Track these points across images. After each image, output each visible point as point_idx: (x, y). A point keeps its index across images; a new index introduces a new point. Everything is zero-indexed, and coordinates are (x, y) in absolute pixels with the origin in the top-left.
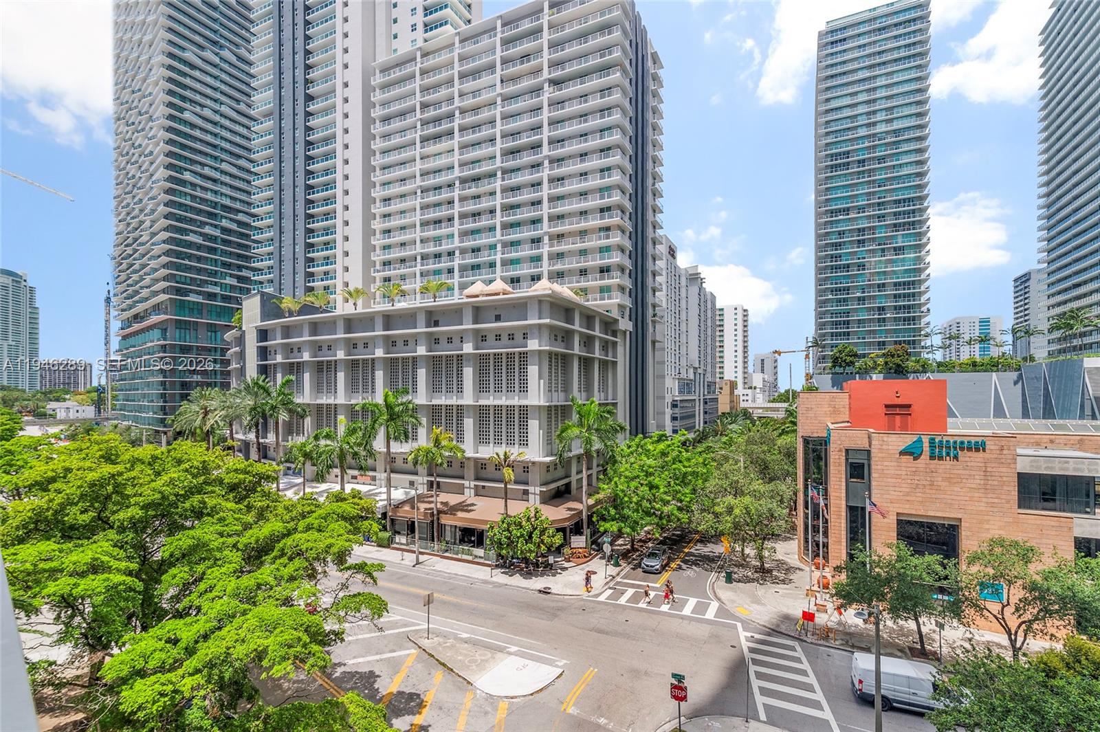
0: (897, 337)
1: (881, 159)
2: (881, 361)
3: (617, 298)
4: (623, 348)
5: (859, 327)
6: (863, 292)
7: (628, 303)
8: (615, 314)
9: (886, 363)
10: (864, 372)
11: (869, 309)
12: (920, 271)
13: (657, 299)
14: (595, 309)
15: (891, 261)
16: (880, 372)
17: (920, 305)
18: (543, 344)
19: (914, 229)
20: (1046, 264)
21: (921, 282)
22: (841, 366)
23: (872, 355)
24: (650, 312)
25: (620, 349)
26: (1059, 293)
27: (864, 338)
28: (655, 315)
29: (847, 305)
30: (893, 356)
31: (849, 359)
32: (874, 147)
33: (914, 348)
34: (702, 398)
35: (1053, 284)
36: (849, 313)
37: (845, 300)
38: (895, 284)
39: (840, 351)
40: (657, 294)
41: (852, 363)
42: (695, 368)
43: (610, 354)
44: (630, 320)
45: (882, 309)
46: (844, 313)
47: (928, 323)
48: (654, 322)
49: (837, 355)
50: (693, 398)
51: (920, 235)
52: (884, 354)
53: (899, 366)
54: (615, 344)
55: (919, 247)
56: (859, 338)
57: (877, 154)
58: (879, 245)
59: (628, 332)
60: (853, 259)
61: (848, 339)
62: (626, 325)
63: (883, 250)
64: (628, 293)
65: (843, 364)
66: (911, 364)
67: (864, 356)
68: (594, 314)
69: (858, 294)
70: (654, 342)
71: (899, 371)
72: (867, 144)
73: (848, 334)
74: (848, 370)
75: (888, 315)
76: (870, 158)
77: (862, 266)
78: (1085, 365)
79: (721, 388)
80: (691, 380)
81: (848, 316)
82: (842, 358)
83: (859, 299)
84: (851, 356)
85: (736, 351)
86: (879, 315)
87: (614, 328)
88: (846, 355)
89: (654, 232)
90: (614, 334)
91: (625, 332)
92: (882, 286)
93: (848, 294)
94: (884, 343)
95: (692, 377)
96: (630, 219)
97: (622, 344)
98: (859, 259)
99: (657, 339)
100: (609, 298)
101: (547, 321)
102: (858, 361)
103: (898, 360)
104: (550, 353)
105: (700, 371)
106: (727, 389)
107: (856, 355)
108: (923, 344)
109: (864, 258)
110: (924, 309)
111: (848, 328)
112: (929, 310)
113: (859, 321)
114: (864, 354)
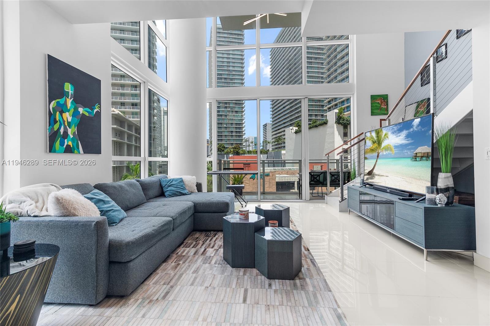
0: (236, 142)
1: (232, 79)
2: (232, 150)
5: (225, 138)
6: (226, 125)
9: (234, 151)
10: (228, 153)
11: (228, 131)
12: (242, 120)
13: (155, 120)
15: (234, 115)
16: (232, 154)
17: (243, 132)
19: (241, 105)
20: (272, 122)
21: (243, 124)
22: (220, 151)
23: (229, 148)
26: (275, 131)
27: (227, 142)
28: (154, 127)
29: (221, 129)
30: (236, 148)
31: (223, 149)
32: (229, 74)
33: (241, 146)
35: (274, 128)
37: (221, 127)
38: (236, 124)
39: (220, 146)
40: (155, 118)
41: (224, 150)
43: (138, 143)
45: (232, 132)
47: (245, 138)
48: (154, 130)
49: (219, 147)
51: (243, 108)
52: (233, 147)
53: (237, 152)
55: (243, 112)
56: (225, 142)
57: (230, 77)
58: (231, 109)
60: (223, 113)
61: (222, 142)
63: (232, 111)
65: (221, 151)
66: (241, 152)
67: (227, 148)
68: (133, 125)
69: (225, 126)
70: (154, 139)
71: (238, 154)
72: (227, 73)
73: (222, 140)
74: (223, 153)
75: (234, 134)
76: (228, 78)
77: (226, 116)
78: (282, 153)
81: (222, 133)
82: (220, 148)
84: (223, 148)
86: (231, 134)
92: (232, 124)
93: (222, 125)
94: (232, 144)
98: (225, 113)
100: (137, 118)
102: (225, 150)
103: (237, 150)
107: (225, 148)
108: (244, 144)
109: (227, 113)
110: (244, 133)
111: (222, 138)
112: (245, 133)
113: (225, 135)
114: (227, 147)
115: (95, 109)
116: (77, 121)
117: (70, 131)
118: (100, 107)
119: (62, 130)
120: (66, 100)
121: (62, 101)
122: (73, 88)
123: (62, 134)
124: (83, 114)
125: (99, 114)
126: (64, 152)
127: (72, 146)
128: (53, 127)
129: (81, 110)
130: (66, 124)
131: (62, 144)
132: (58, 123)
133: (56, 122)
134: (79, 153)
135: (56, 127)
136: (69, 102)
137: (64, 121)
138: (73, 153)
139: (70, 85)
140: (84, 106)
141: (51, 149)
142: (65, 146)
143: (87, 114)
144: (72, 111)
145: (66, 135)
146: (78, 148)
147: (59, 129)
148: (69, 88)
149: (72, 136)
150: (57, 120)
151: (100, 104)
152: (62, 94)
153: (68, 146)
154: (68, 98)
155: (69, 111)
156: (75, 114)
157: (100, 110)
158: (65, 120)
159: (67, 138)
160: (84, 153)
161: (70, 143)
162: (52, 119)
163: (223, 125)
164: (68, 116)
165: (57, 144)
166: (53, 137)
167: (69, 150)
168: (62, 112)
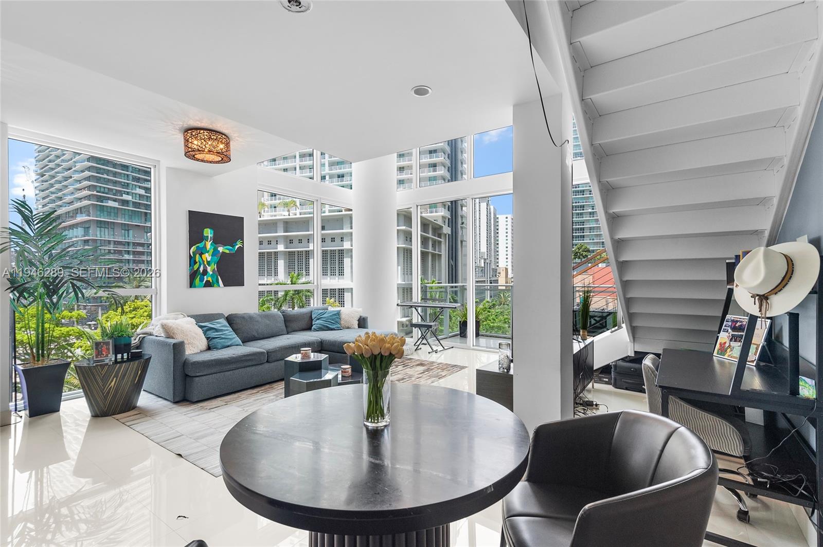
3: (441, 212)
4: (444, 247)
5: (590, 232)
7: (448, 215)
8: (440, 222)
13: (463, 212)
14: (430, 219)
18: (400, 242)
22: (579, 258)
23: (599, 251)
24: (460, 221)
25: (443, 246)
27: (593, 240)
28: (463, 223)
29: (583, 217)
31: (584, 253)
34: (489, 280)
36: (583, 222)
37: (581, 214)
39: (579, 248)
40: (463, 208)
41: (586, 256)
42: (485, 259)
43: (437, 249)
44: (449, 226)
46: (581, 223)
48: (462, 228)
49: (577, 251)
50: (484, 280)
54: (440, 242)
56: (590, 239)
59: (447, 235)
61: (583, 240)
62: (447, 230)
64: (447, 208)
65: (581, 257)
68: (428, 223)
69: (590, 210)
70: (462, 242)
73: (583, 236)
79: (500, 273)
80: (482, 267)
81: (583, 225)
82: (580, 253)
83: (590, 213)
84: (586, 252)
85: (507, 247)
87: (439, 232)
88: (583, 251)
89: (462, 166)
90: (440, 236)
91: (446, 235)
93: (583, 210)
95: (483, 265)
96: (448, 158)
97: (444, 243)
99: (464, 239)
100: (436, 212)
101: (404, 228)
102: (590, 255)
104: (404, 249)
105: (488, 261)
106: (503, 274)
107: (588, 251)
111: (583, 233)
113: (590, 228)
114: (594, 250)
115: (237, 245)
116: (216, 259)
117: (209, 269)
118: (243, 243)
119: (201, 269)
120: (205, 243)
121: (201, 245)
122: (212, 232)
123: (201, 272)
124: (223, 252)
125: (241, 250)
126: (204, 287)
127: (211, 281)
128: (193, 267)
129: (221, 249)
130: (205, 263)
131: (202, 280)
132: (198, 263)
133: (195, 263)
134: (219, 286)
135: (196, 267)
136: (209, 245)
137: (203, 261)
138: (211, 286)
139: (209, 230)
140: (224, 245)
141: (192, 285)
142: (204, 282)
143: (227, 252)
144: (212, 251)
145: (205, 272)
146: (218, 282)
147: (199, 268)
148: (208, 233)
149: (211, 273)
150: (197, 261)
151: (243, 240)
152: (202, 238)
153: (208, 282)
154: (207, 241)
155: (208, 252)
156: (215, 252)
157: (243, 245)
158: (205, 260)
159: (206, 275)
160: (224, 286)
161: (210, 279)
162: (192, 260)
163: (587, 209)
164: (207, 257)
165: (197, 281)
166: (193, 276)
167: (208, 284)
168: (201, 254)
